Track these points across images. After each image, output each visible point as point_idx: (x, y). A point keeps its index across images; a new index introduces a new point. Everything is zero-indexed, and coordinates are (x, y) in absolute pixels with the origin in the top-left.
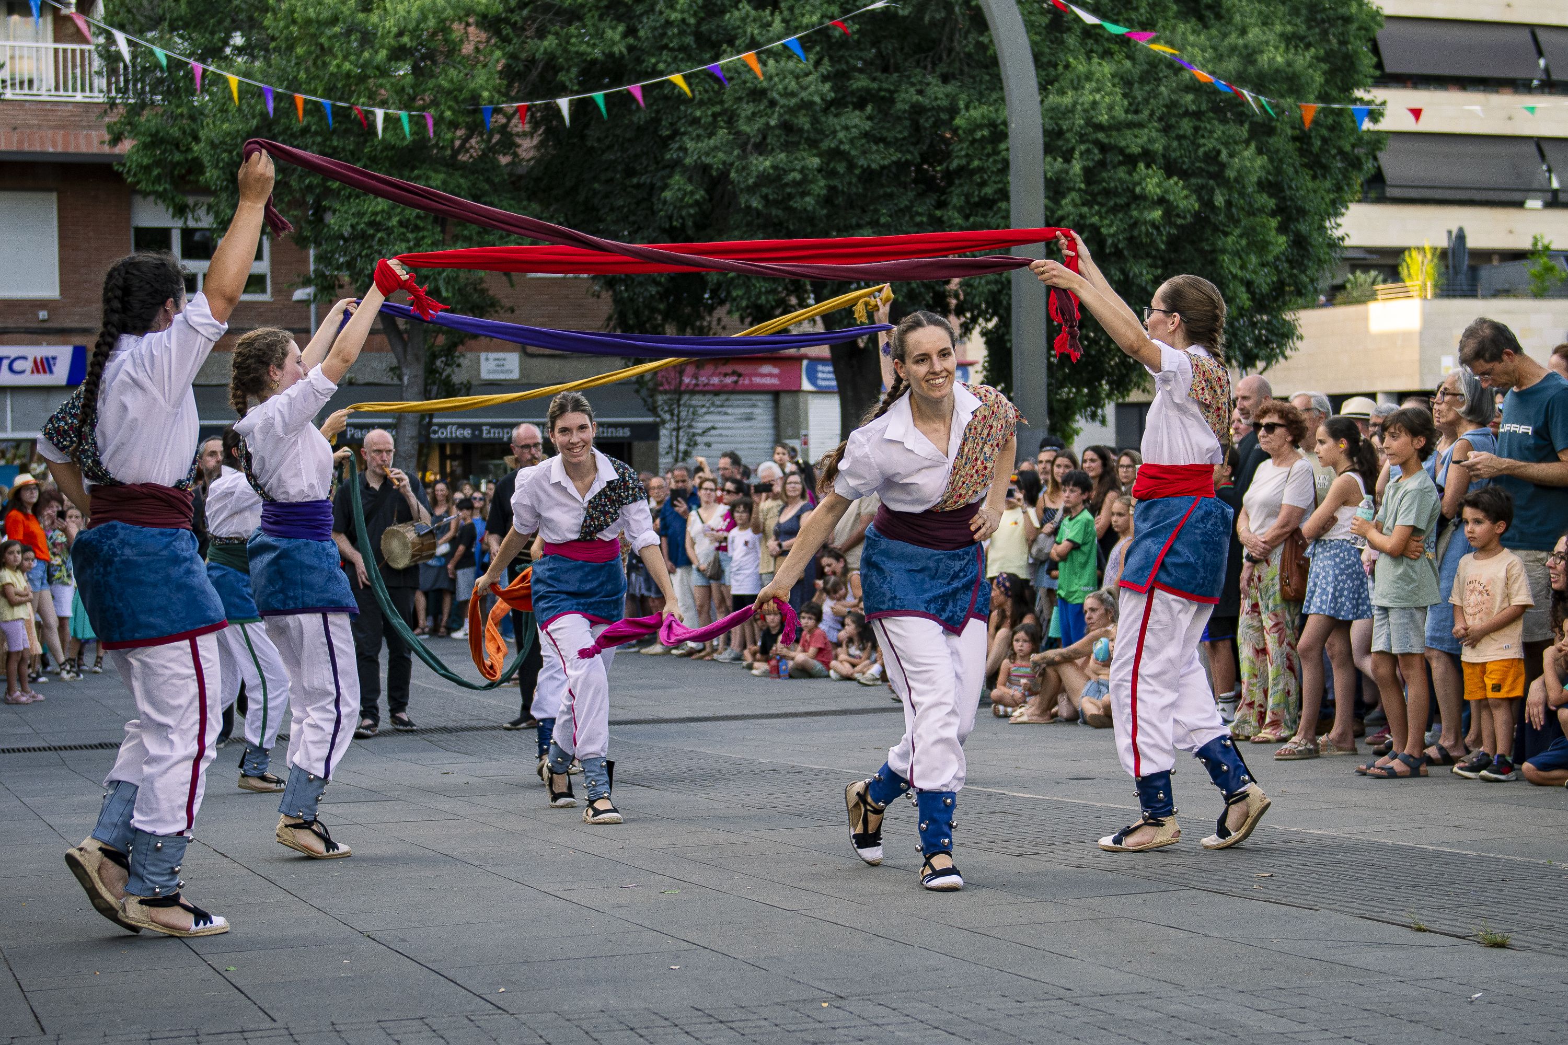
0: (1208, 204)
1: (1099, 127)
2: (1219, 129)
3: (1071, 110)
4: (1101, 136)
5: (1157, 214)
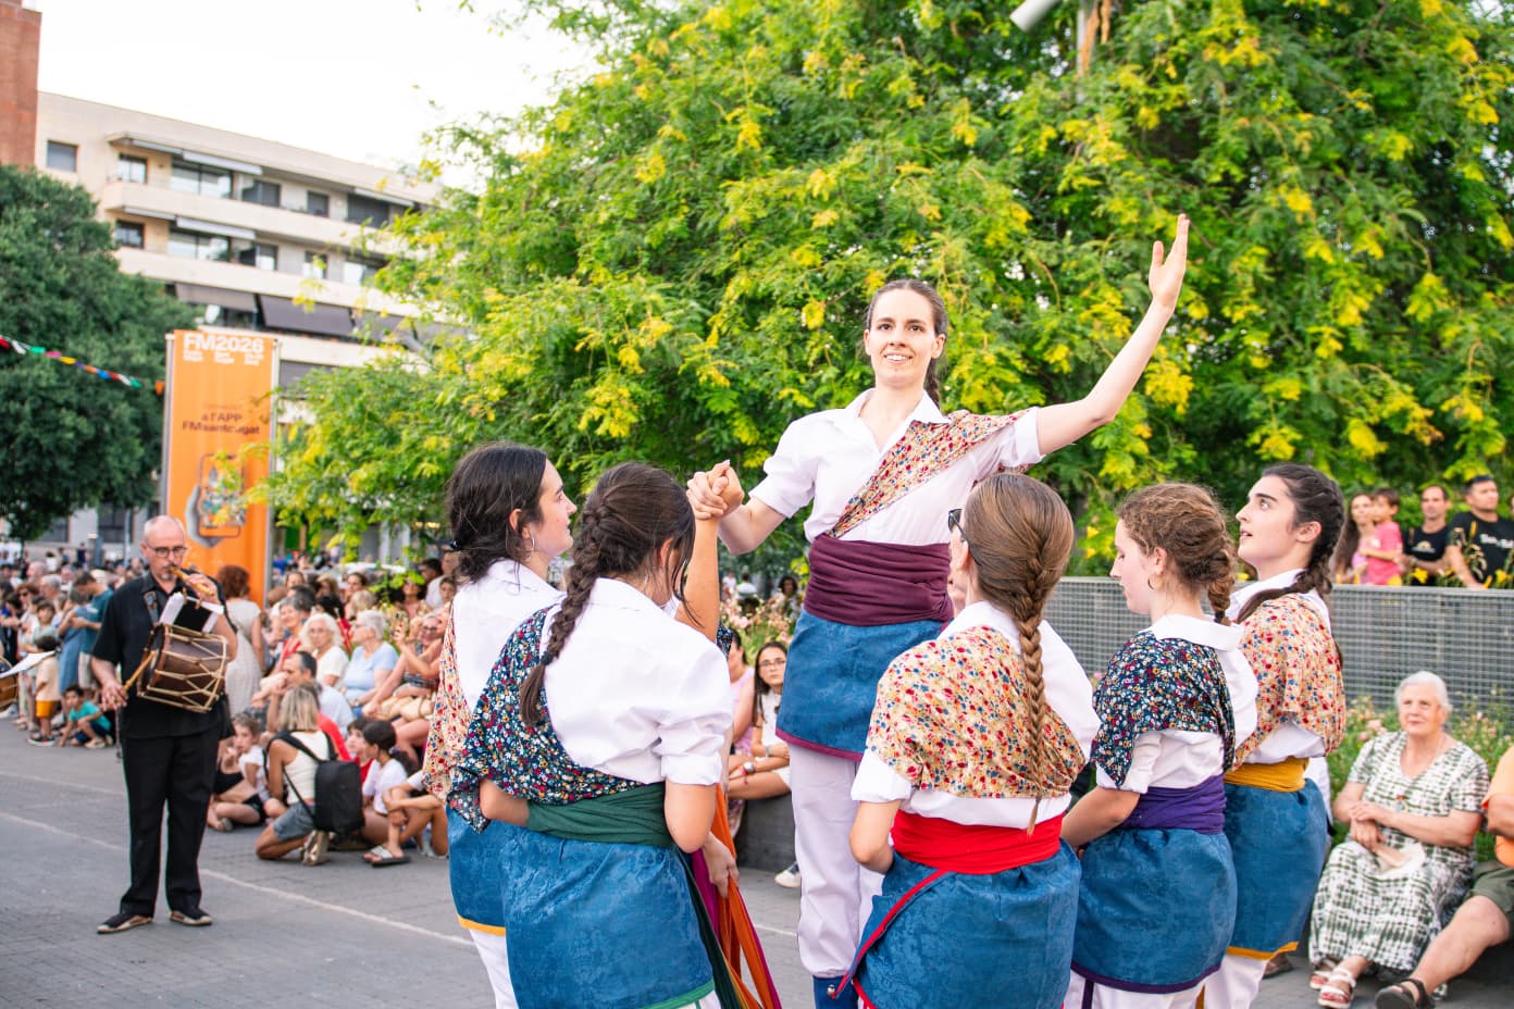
0: (99, 431)
1: (41, 388)
3: (26, 379)
4: (43, 393)
5: (70, 435)
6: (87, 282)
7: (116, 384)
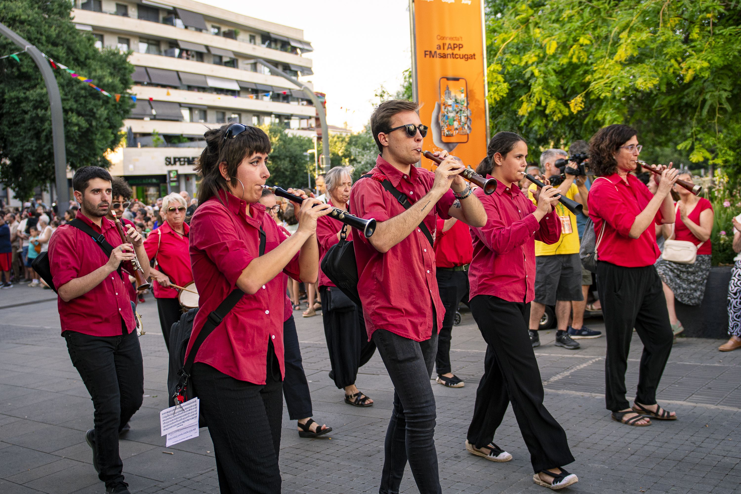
2: (93, 102)
5: (76, 128)
6: (66, 36)
7: (96, 96)
